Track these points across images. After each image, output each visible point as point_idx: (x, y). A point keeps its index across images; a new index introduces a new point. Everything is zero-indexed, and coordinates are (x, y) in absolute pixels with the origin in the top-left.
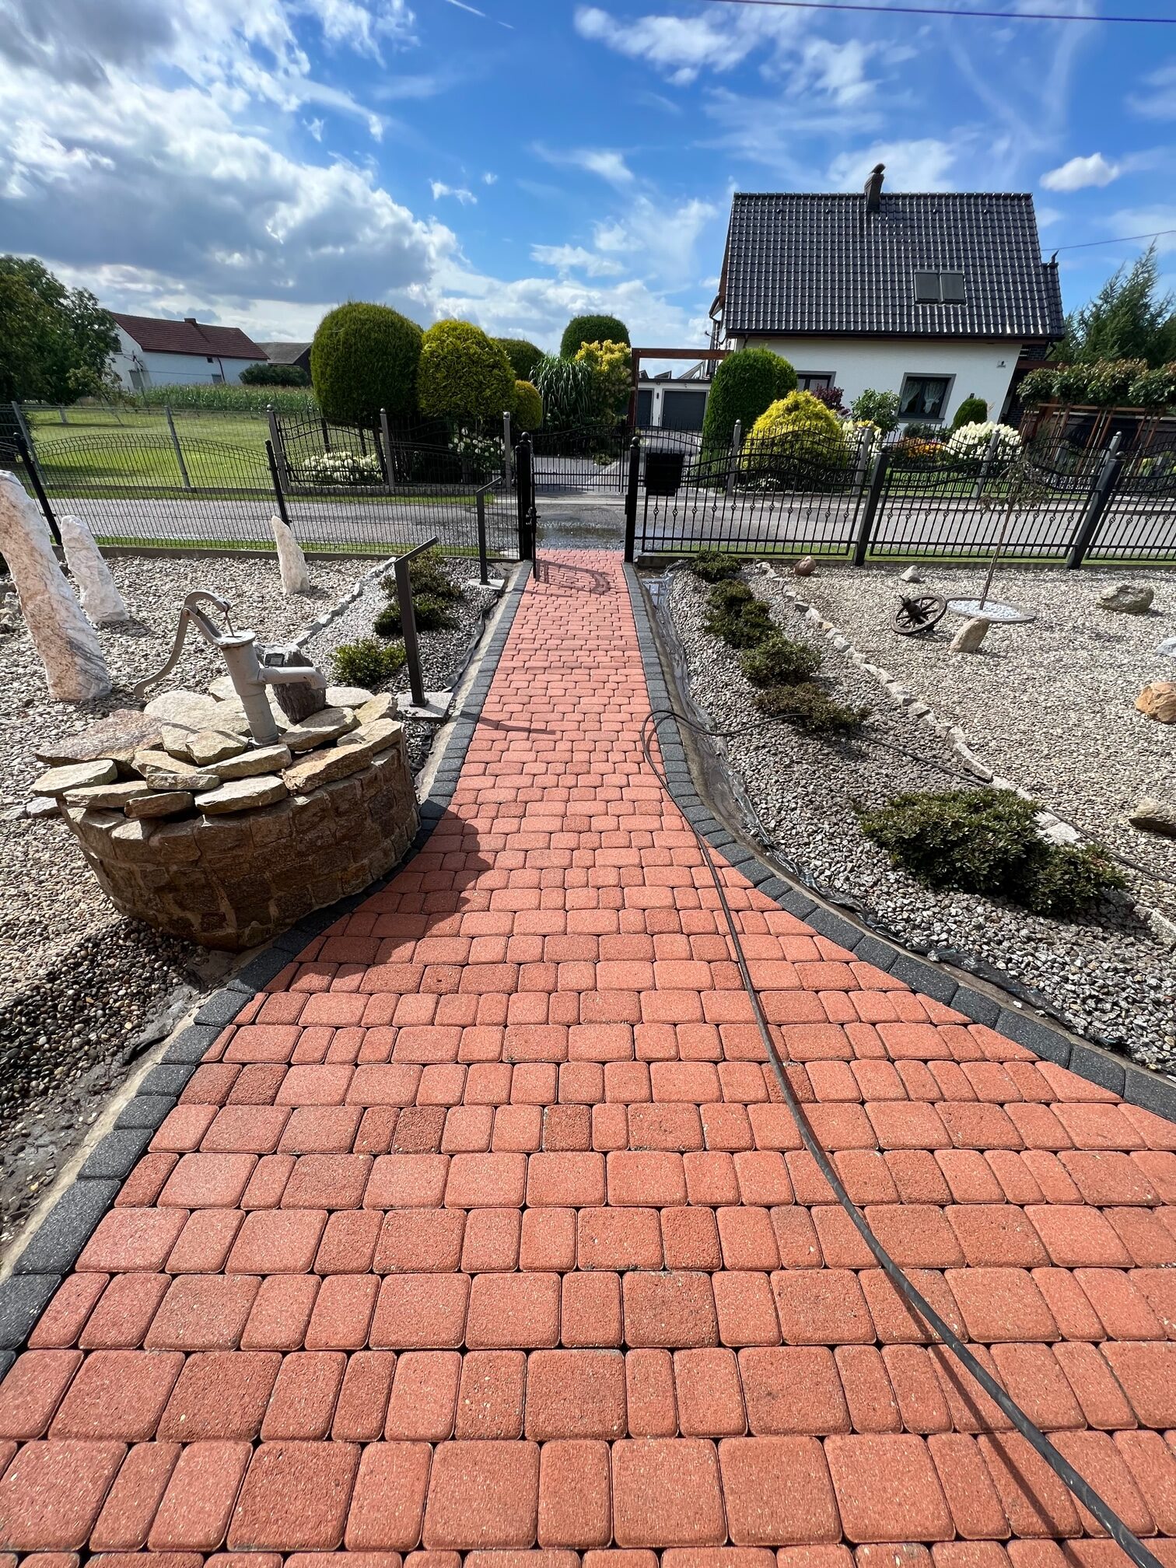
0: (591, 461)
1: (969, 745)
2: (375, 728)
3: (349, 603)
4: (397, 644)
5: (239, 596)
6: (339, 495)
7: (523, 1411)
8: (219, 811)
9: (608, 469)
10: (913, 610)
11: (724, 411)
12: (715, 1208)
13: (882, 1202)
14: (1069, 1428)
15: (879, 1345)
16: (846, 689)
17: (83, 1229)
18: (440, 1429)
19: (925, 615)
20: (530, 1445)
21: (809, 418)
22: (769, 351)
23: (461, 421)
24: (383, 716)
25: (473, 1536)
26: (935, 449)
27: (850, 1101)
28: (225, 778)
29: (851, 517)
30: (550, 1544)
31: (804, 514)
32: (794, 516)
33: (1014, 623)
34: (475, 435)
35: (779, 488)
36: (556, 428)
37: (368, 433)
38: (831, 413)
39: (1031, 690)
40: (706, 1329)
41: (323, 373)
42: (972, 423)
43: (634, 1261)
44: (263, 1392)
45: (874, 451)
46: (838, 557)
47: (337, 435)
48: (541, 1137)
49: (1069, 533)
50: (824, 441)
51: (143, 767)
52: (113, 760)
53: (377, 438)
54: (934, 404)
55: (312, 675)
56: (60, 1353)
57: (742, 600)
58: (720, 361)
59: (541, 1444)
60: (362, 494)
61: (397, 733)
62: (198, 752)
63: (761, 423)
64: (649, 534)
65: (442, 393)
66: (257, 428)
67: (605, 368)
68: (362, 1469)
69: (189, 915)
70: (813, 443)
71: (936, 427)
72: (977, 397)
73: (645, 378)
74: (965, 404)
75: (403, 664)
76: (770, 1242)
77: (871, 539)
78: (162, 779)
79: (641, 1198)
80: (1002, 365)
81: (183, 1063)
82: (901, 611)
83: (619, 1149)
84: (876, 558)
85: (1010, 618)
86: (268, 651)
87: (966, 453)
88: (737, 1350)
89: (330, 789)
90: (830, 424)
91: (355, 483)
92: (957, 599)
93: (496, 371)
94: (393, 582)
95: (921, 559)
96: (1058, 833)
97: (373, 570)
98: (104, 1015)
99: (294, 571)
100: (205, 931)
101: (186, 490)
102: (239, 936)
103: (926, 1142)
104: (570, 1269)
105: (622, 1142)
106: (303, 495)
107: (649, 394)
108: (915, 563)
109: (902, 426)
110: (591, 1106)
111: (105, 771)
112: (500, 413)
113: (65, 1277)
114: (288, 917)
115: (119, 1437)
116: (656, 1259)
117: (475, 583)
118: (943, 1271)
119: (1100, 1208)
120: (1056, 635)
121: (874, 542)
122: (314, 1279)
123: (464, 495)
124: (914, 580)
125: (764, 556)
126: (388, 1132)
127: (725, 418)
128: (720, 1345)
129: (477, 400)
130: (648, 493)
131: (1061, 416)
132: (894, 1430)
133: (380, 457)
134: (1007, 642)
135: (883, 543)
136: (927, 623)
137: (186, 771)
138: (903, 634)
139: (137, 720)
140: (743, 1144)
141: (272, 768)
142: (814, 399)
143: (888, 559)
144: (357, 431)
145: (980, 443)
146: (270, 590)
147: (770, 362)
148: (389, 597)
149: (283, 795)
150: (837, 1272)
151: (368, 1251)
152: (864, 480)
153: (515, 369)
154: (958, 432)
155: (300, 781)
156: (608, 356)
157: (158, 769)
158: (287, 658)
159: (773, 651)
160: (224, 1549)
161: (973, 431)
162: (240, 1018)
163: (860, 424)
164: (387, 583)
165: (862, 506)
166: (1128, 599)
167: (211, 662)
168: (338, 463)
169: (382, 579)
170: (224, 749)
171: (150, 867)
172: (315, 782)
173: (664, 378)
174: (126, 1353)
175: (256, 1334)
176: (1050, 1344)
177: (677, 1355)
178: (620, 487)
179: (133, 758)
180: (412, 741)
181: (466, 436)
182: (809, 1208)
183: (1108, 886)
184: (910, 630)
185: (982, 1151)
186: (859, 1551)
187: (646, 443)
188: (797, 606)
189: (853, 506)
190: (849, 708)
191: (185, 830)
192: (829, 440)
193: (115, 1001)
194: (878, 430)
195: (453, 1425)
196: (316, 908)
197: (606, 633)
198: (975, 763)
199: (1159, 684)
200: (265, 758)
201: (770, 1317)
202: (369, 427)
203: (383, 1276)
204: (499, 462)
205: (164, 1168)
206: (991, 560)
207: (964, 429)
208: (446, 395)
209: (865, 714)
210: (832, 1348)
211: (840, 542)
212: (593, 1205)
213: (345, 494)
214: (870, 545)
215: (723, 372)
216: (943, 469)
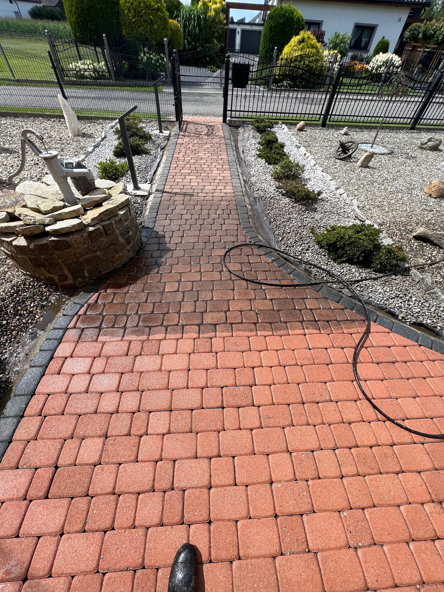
0: (207, 69)
1: (358, 207)
2: (118, 199)
3: (101, 141)
4: (124, 161)
5: (50, 137)
6: (89, 85)
7: (191, 426)
8: (56, 233)
9: (215, 74)
10: (344, 148)
11: (269, 42)
12: (253, 368)
13: (309, 364)
14: (358, 422)
15: (303, 403)
16: (313, 183)
17: (35, 382)
18: (165, 431)
19: (348, 150)
20: (193, 434)
21: (308, 47)
22: (292, 6)
23: (144, 44)
24: (121, 193)
25: (177, 457)
26: (363, 67)
27: (301, 334)
28: (56, 220)
29: (322, 102)
30: (201, 457)
31: (302, 100)
32: (298, 101)
33: (384, 154)
34: (151, 52)
35: (292, 86)
36: (189, 50)
37: (99, 50)
38: (319, 45)
39: (386, 184)
40: (250, 402)
41: (71, 11)
42: (381, 53)
43: (226, 384)
44: (107, 424)
45: (336, 66)
46: (315, 122)
47: (83, 50)
48: (194, 349)
49: (413, 112)
50: (314, 61)
51: (20, 215)
52: (7, 212)
53: (103, 51)
54: (366, 42)
55: (87, 173)
56: (35, 417)
57: (273, 142)
58: (269, 12)
59: (197, 433)
60: (100, 85)
61: (128, 200)
62: (43, 208)
63: (286, 49)
64: (233, 109)
65: (133, 26)
66: (43, 46)
67: (213, 13)
68: (141, 443)
69: (52, 276)
70: (309, 62)
71: (365, 56)
72: (385, 39)
73: (232, 22)
74: (380, 42)
75: (128, 171)
76: (271, 377)
77: (330, 113)
78: (29, 220)
79: (229, 366)
80: (400, 20)
81: (60, 329)
82: (339, 148)
83: (221, 351)
84: (331, 123)
85: (383, 152)
86: (65, 161)
87: (377, 70)
88: (259, 407)
89: (102, 224)
90: (318, 52)
91: (95, 78)
92: (362, 143)
93: (159, 13)
94: (119, 131)
95: (350, 124)
96: (386, 241)
97: (110, 125)
98: (27, 313)
99: (73, 125)
100: (60, 282)
101: (14, 81)
102: (75, 284)
103: (325, 346)
104: (205, 387)
105: (222, 349)
106: (71, 84)
107: (234, 31)
108: (347, 126)
109: (350, 54)
110: (211, 339)
111: (4, 217)
112: (162, 39)
113: (32, 396)
114: (93, 276)
115: (61, 438)
116: (234, 383)
117: (157, 132)
118: (326, 383)
119: (378, 364)
120: (400, 160)
121: (331, 115)
122: (119, 394)
123: (148, 86)
124: (346, 134)
125: (284, 121)
126: (140, 349)
127: (269, 46)
128: (254, 406)
129: (151, 31)
130: (233, 87)
131: (421, 51)
132: (306, 425)
133: (106, 65)
134: (380, 163)
135: (335, 115)
136: (349, 154)
137: (39, 217)
138: (338, 159)
139: (13, 194)
140: (264, 348)
141: (76, 215)
142: (312, 36)
143: (337, 123)
144: (93, 48)
145: (383, 65)
146: (64, 135)
147: (293, 13)
148: (119, 138)
149: (82, 227)
150: (292, 384)
151: (137, 385)
152: (330, 82)
153: (169, 12)
154: (374, 58)
155: (89, 221)
156: (214, 6)
157: (26, 216)
158: (74, 165)
159: (285, 165)
160: (100, 464)
161: (382, 57)
162: (79, 313)
163: (332, 52)
164: (117, 132)
165: (328, 97)
166: (430, 144)
167: (43, 169)
168: (86, 67)
169: (114, 129)
170: (54, 207)
171: (32, 257)
172: (96, 221)
173: (241, 22)
174: (59, 416)
175: (101, 409)
176: (356, 401)
177: (240, 409)
178: (221, 84)
179: (15, 211)
180: (135, 205)
181: (147, 53)
182: (285, 367)
183: (400, 261)
184: (342, 157)
185: (343, 348)
186: (292, 454)
187: (232, 60)
188: (297, 145)
189: (324, 97)
190: (313, 191)
191: (44, 241)
192: (317, 61)
193: (30, 308)
194: (339, 56)
195: (169, 430)
196: (104, 272)
197: (215, 157)
198: (359, 214)
199: (435, 182)
200: (73, 211)
201: (270, 398)
202: (99, 46)
203: (143, 392)
204: (163, 67)
205: (61, 363)
206: (379, 125)
207: (377, 56)
208: (135, 27)
209: (319, 193)
210: (289, 405)
211: (317, 114)
212: (213, 368)
213: (92, 85)
214: (329, 116)
215: (270, 18)
216: (364, 78)
